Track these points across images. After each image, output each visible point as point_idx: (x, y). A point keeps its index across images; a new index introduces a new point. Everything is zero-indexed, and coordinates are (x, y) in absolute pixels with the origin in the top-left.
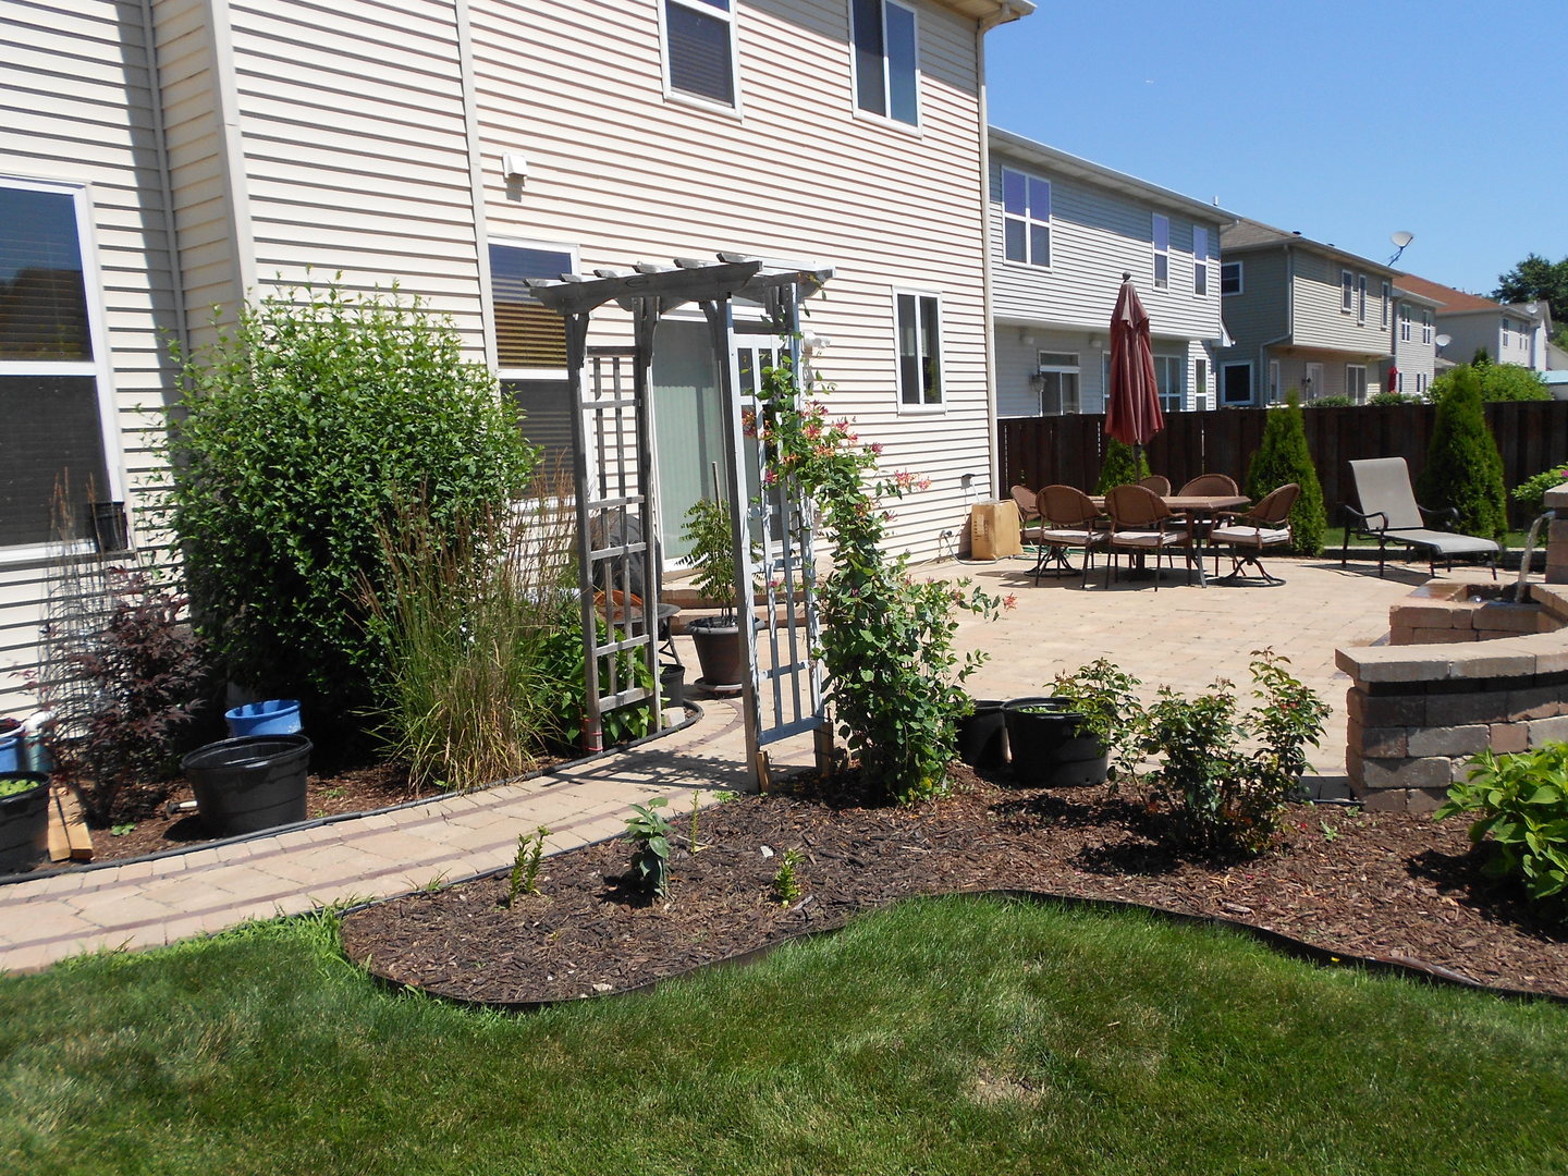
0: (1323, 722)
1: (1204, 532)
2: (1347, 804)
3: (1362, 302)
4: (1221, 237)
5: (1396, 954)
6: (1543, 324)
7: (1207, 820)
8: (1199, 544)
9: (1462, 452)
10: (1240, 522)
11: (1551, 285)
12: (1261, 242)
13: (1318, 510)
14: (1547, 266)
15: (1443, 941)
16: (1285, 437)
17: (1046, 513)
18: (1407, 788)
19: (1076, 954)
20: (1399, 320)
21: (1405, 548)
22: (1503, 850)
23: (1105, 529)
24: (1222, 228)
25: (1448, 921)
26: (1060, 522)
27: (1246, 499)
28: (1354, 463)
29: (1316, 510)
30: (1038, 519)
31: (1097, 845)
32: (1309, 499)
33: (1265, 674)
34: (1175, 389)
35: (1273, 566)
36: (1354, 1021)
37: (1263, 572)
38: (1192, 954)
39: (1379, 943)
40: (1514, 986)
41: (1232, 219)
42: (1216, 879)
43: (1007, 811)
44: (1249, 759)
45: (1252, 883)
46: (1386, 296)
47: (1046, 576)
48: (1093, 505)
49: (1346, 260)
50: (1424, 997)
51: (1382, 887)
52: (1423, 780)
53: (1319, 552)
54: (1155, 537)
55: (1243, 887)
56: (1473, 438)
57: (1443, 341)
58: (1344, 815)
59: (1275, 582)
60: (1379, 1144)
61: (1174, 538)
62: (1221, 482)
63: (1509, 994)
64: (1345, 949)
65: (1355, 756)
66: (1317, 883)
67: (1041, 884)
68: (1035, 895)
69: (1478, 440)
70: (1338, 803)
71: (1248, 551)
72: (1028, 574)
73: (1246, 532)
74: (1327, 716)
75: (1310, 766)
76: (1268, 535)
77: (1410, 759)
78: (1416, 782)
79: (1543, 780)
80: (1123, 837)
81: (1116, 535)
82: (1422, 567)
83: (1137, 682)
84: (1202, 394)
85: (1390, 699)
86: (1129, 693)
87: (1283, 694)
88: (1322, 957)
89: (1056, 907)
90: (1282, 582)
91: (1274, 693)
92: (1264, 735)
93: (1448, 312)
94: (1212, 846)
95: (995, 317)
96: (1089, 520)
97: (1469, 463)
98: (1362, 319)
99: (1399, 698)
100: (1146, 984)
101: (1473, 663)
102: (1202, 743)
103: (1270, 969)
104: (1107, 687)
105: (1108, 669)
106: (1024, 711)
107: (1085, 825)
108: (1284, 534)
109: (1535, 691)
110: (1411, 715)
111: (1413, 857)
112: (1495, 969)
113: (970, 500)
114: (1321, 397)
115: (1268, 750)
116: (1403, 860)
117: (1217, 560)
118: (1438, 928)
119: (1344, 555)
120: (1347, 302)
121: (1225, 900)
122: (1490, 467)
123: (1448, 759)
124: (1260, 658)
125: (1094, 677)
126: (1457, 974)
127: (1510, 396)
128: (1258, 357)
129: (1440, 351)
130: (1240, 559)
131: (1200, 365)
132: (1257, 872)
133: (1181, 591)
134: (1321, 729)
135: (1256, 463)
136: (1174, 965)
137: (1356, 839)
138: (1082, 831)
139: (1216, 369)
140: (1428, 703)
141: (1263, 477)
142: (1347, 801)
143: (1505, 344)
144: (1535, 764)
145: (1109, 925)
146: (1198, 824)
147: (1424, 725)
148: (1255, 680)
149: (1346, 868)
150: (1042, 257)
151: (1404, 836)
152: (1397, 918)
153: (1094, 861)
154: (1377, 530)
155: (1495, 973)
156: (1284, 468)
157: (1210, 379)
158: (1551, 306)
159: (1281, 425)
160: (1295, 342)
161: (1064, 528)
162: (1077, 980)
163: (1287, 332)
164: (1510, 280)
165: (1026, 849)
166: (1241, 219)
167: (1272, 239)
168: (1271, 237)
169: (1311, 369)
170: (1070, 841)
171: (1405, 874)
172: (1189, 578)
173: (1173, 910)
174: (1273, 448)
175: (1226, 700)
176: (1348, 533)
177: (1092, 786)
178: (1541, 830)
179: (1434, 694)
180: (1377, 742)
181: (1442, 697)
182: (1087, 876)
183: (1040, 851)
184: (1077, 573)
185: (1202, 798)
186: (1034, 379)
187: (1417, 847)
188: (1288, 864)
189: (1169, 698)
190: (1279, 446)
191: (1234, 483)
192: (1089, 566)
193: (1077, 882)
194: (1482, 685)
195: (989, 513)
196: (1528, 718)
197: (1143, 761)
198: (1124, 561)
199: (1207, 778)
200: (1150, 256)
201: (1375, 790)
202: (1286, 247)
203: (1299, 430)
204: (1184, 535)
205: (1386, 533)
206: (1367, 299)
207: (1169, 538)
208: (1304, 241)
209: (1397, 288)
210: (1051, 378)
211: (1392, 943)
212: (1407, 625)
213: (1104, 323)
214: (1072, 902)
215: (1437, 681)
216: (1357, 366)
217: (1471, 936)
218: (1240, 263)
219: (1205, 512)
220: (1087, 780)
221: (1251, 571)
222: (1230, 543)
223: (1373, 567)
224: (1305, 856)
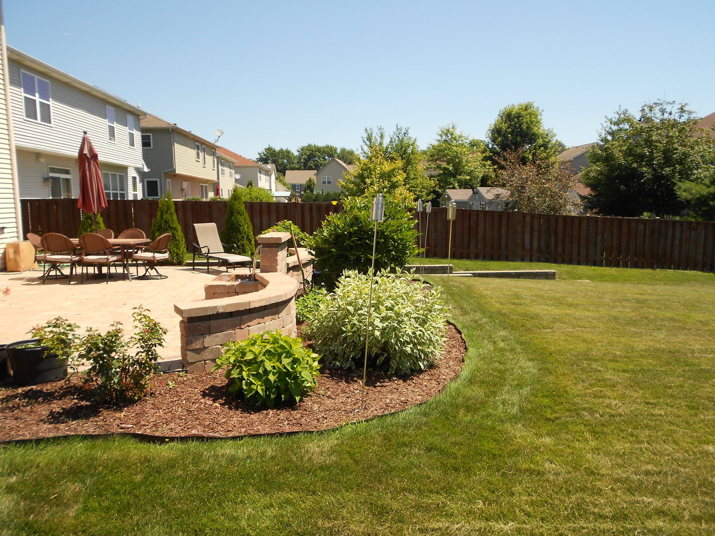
0: (164, 336)
1: (130, 255)
2: (181, 371)
3: (204, 157)
4: (141, 121)
5: (194, 432)
6: (273, 173)
7: (114, 388)
8: (127, 261)
9: (237, 221)
10: (145, 251)
11: (276, 158)
12: (160, 126)
13: (183, 245)
14: (274, 151)
15: (213, 422)
16: (167, 213)
17: (46, 247)
18: (205, 361)
19: (38, 466)
20: (220, 166)
21: (217, 261)
22: (236, 380)
23: (80, 255)
24: (141, 117)
25: (215, 413)
26: (56, 252)
27: (149, 240)
28: (196, 225)
29: (182, 245)
30: (43, 250)
31: (58, 410)
32: (178, 240)
33: (139, 317)
34: (122, 189)
35: (162, 270)
36: (172, 464)
37: (158, 273)
38: (101, 452)
39: (188, 429)
40: (237, 434)
41: (145, 114)
42: (118, 415)
43: (7, 401)
44: (132, 357)
45: (135, 413)
46: (214, 156)
47: (49, 279)
48: (72, 243)
49: (196, 139)
50: (202, 447)
51: (191, 404)
52: (211, 357)
53: (184, 263)
54: (105, 258)
55: (131, 416)
56: (241, 215)
57: (238, 177)
58: (179, 376)
59: (163, 277)
60: (175, 515)
61: (115, 258)
62: (138, 232)
63: (234, 438)
64: (173, 434)
65: (184, 350)
66: (164, 408)
67: (24, 435)
68: (17, 442)
69: (243, 217)
70: (177, 371)
71: (151, 264)
72: (40, 278)
73: (149, 255)
74: (166, 333)
75: (160, 357)
76: (159, 256)
77: (205, 348)
78: (208, 357)
79: (250, 350)
80: (72, 403)
81: (85, 257)
82: (224, 268)
83: (79, 327)
84: (135, 192)
85: (196, 324)
86: (75, 333)
87: (147, 326)
88: (161, 440)
89: (29, 446)
90: (167, 277)
91: (143, 326)
92: (138, 345)
93: (238, 165)
94: (117, 400)
95: (16, 146)
96: (73, 250)
97: (240, 225)
98: (205, 164)
99: (199, 323)
100: (75, 472)
101: (227, 306)
102: (109, 352)
103: (137, 450)
104: (62, 331)
105: (62, 322)
106: (19, 348)
107: (52, 401)
108: (166, 256)
109: (250, 315)
110: (204, 330)
111: (205, 389)
112: (231, 429)
113: (4, 241)
114: (190, 197)
115: (141, 352)
116: (201, 391)
117: (137, 268)
118: (212, 417)
119: (193, 264)
120: (198, 156)
121: (121, 424)
122: (248, 227)
123: (220, 346)
124: (136, 311)
125: (55, 327)
126: (217, 435)
127: (261, 200)
128: (161, 177)
129: (236, 181)
130: (147, 267)
131: (134, 178)
132: (137, 408)
133: (120, 283)
134: (163, 339)
135: (155, 224)
136: (92, 459)
137: (183, 385)
138: (50, 404)
139: (142, 181)
140: (211, 324)
141: (158, 230)
142: (181, 370)
143: (260, 180)
144: (246, 344)
145: (59, 448)
146: (110, 391)
147: (210, 333)
148: (134, 321)
149: (177, 399)
150: (46, 118)
151: (202, 381)
152: (196, 417)
153: (55, 418)
154: (205, 254)
155: (231, 431)
156: (165, 226)
157: (139, 186)
158: (276, 166)
159: (165, 207)
160: (176, 172)
161: (58, 254)
162: (36, 479)
163: (173, 167)
164: (262, 155)
165: (16, 419)
166: (149, 115)
167: (164, 126)
168: (164, 125)
169: (185, 185)
170: (43, 410)
171: (201, 397)
172: (124, 277)
173: (94, 433)
174: (162, 217)
175: (119, 331)
176: (194, 255)
177: (59, 381)
178: (248, 370)
179: (213, 320)
180: (192, 342)
181: (215, 321)
182: (50, 426)
183: (25, 418)
184: (66, 277)
185: (109, 378)
186: (46, 180)
187: (207, 384)
188: (151, 402)
189: (91, 333)
190: (164, 216)
191: (143, 233)
192: (74, 273)
193: (46, 430)
194: (231, 315)
195: (16, 248)
196: (249, 326)
197: (83, 364)
198: (91, 270)
199: (112, 369)
200: (105, 125)
201: (192, 363)
202: (170, 130)
203: (173, 210)
204: (120, 257)
205: (209, 255)
206: (206, 156)
207: (112, 258)
208: (178, 129)
209: (218, 153)
210: (56, 180)
211: (193, 427)
212: (212, 292)
213: (76, 154)
214: (38, 441)
215: (213, 315)
216: (204, 185)
217: (224, 418)
218: (151, 134)
219: (129, 246)
220: (56, 378)
221: (153, 272)
222: (142, 260)
223: (205, 269)
224: (160, 397)
